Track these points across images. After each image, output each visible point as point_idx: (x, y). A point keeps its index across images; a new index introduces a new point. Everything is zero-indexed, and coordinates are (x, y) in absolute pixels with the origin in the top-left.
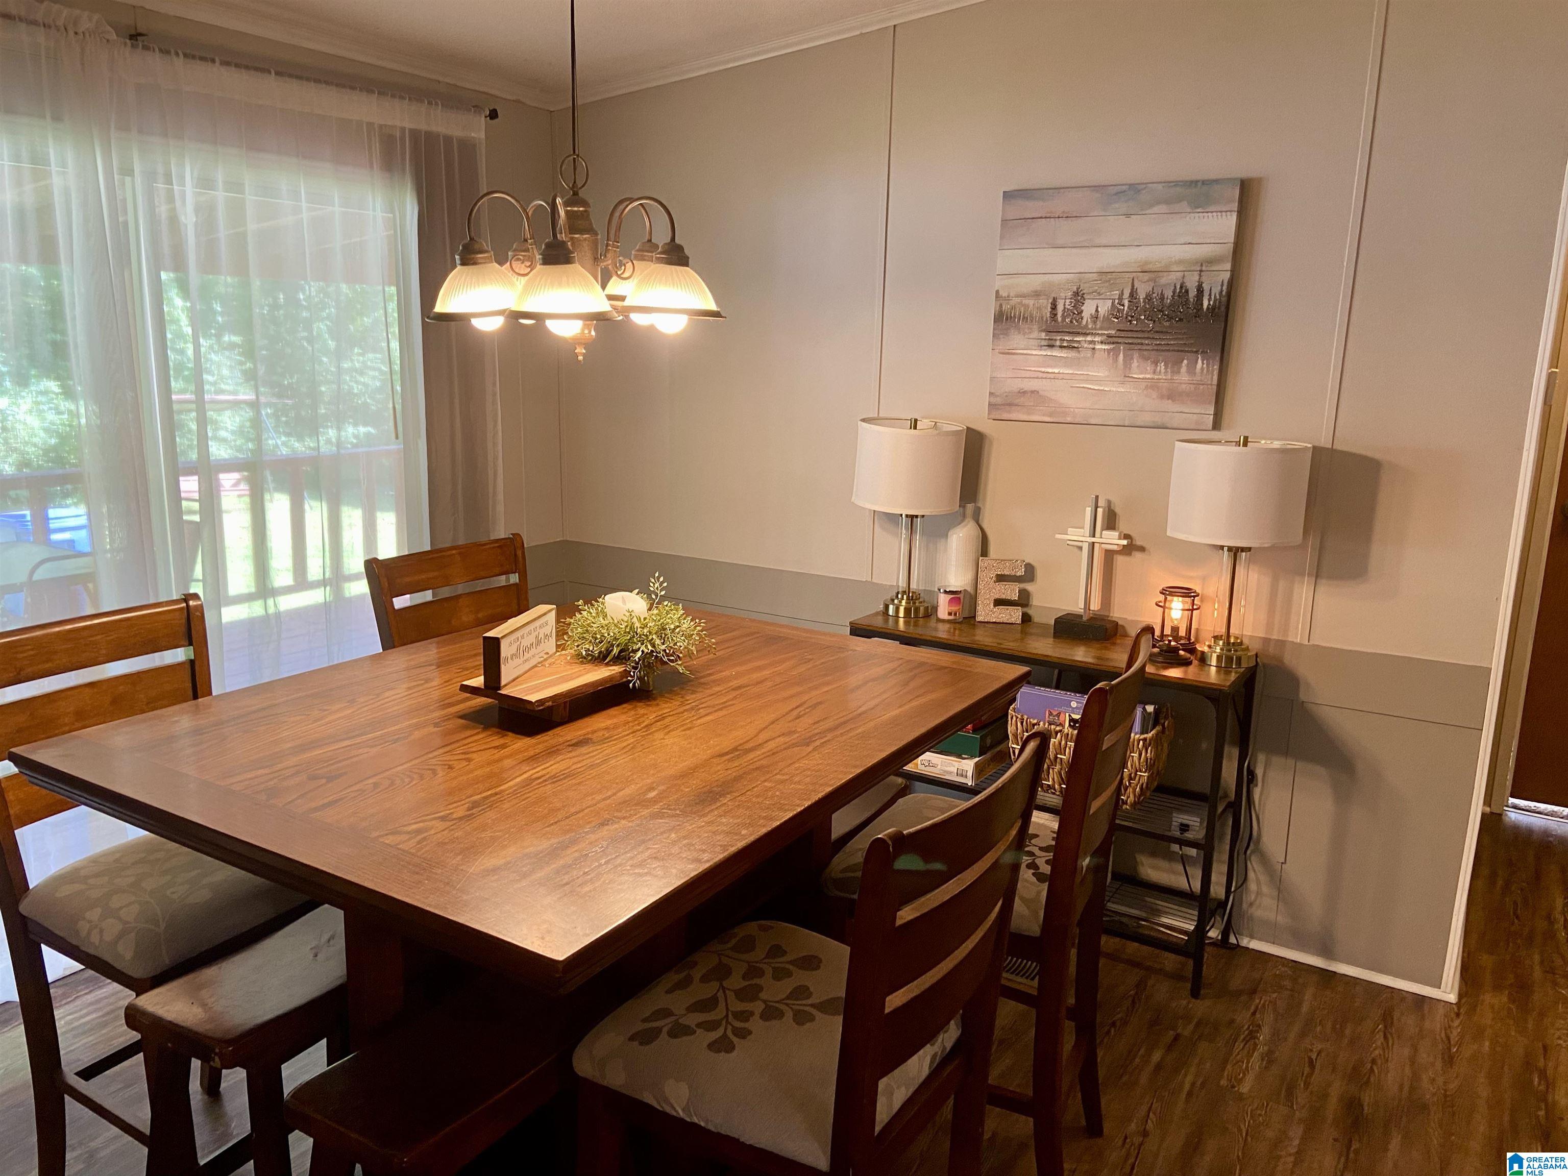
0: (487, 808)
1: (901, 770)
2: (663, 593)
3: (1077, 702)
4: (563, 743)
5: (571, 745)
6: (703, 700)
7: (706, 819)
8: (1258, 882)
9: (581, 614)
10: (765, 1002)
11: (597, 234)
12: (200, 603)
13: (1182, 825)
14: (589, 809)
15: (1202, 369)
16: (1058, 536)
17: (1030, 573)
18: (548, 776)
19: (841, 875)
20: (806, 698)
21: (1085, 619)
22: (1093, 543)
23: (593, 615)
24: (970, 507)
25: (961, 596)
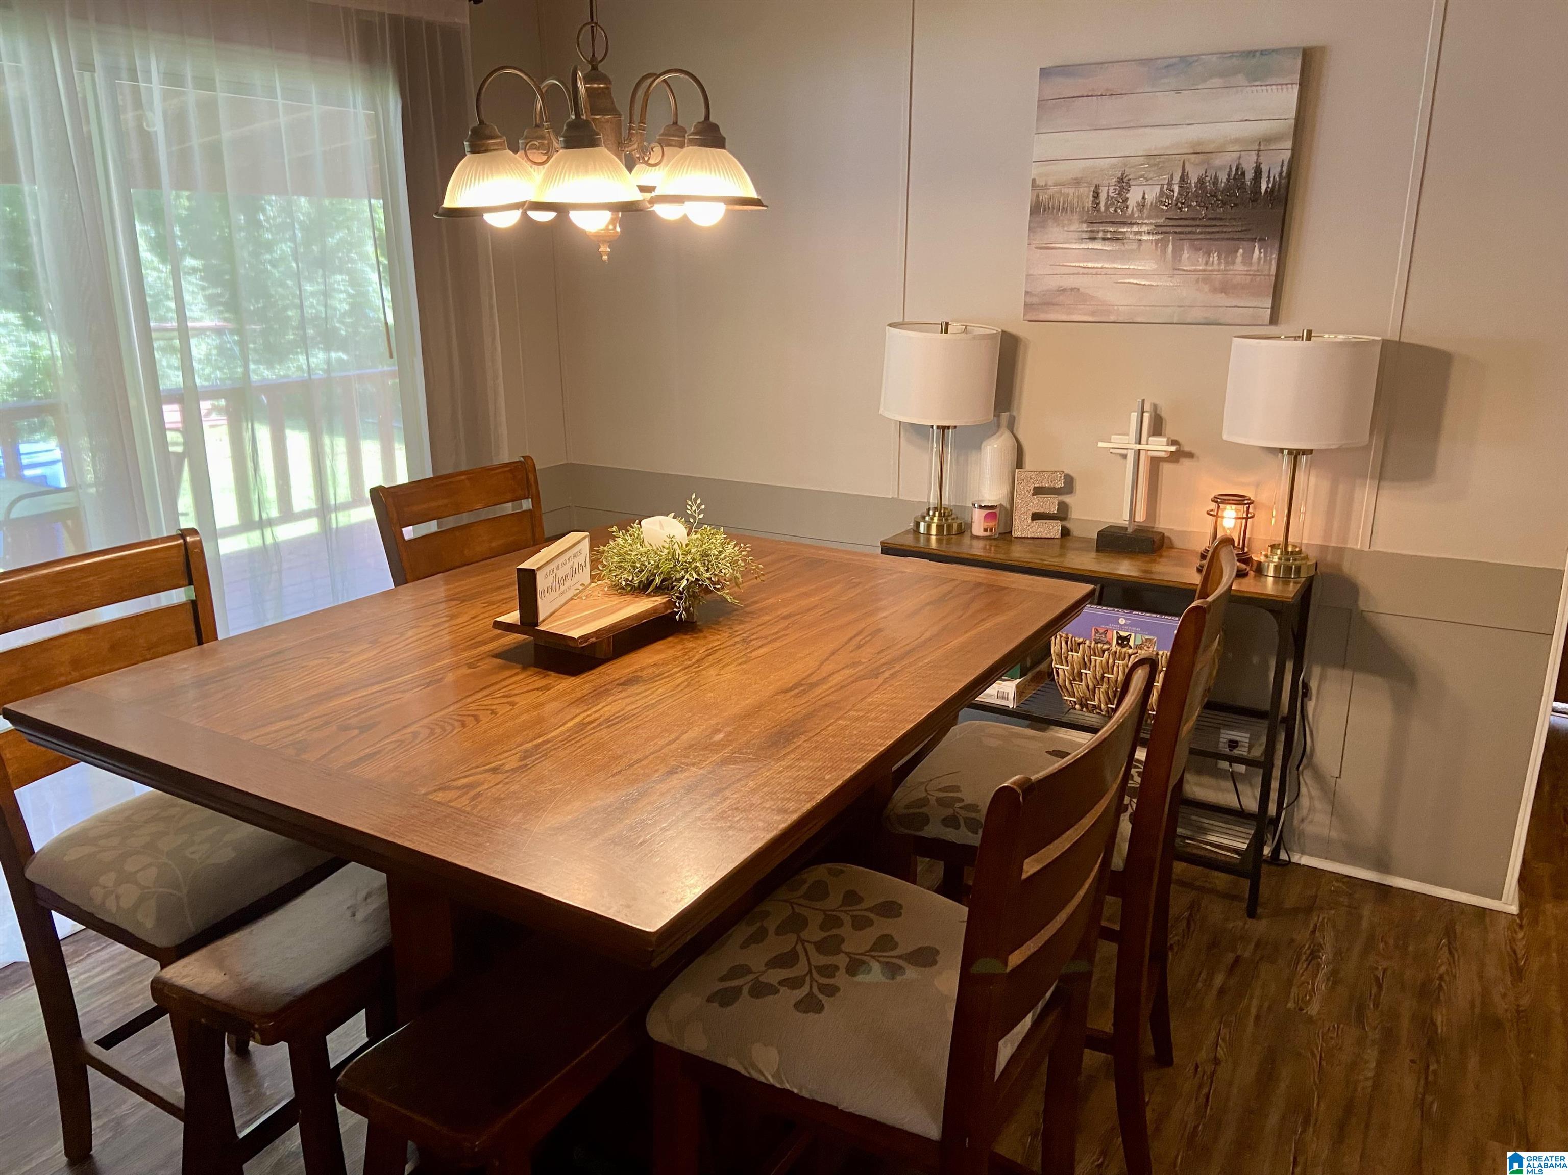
0: (540, 757)
1: (973, 702)
2: (701, 516)
3: (1126, 619)
4: (612, 682)
5: (621, 685)
6: (754, 631)
7: (783, 763)
8: (1311, 798)
9: (615, 540)
10: (848, 954)
11: (620, 115)
12: (198, 538)
13: (1231, 741)
14: (652, 756)
15: (1259, 258)
16: (1100, 444)
17: (1069, 484)
18: (602, 719)
19: (905, 811)
20: (863, 625)
21: (1130, 531)
22: (1139, 450)
23: (629, 541)
24: (1005, 416)
25: (997, 511)
